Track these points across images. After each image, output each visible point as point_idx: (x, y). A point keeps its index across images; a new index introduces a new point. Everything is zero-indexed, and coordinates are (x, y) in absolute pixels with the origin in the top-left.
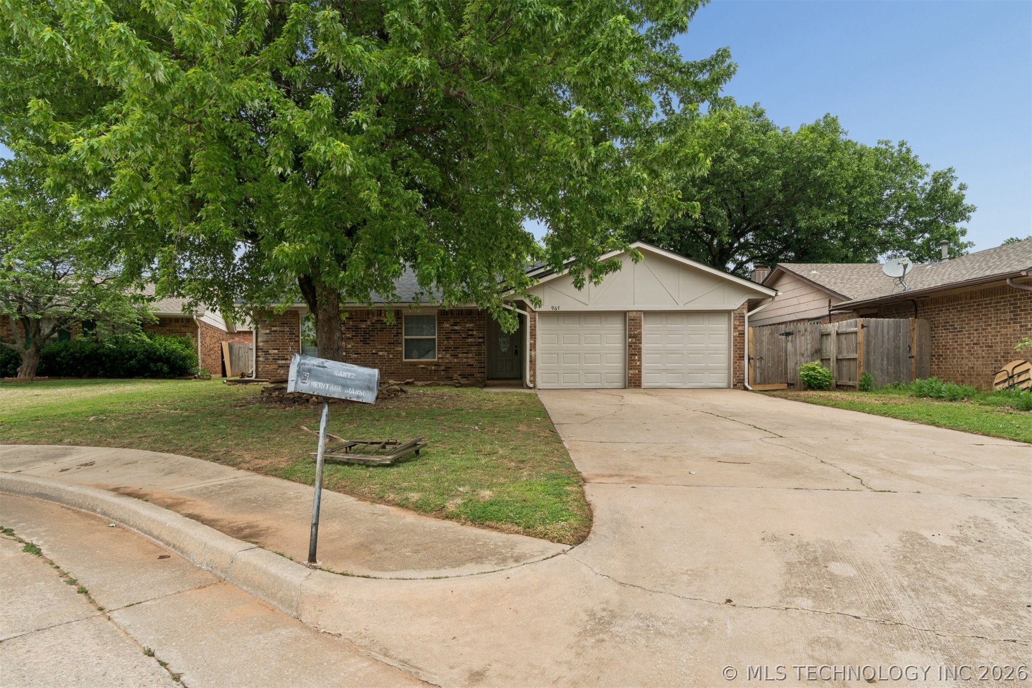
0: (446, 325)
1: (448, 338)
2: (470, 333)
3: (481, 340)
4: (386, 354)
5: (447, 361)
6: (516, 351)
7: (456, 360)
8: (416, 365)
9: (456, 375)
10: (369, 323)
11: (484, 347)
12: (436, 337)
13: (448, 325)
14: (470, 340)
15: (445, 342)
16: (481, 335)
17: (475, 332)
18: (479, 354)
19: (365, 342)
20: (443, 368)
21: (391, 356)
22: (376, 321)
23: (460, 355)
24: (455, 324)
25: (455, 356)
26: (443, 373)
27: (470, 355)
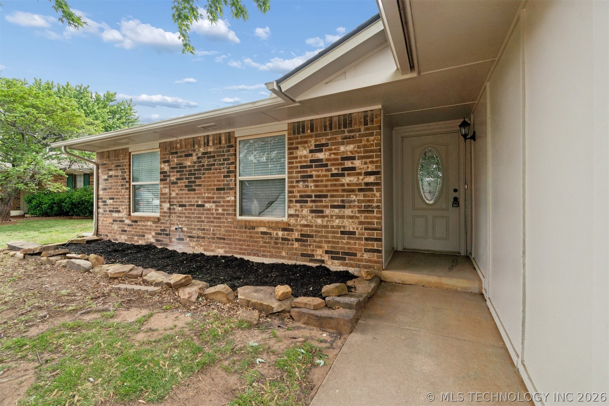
0: (303, 152)
1: (306, 178)
2: (348, 164)
3: (371, 179)
4: (213, 206)
5: (304, 222)
6: (456, 199)
7: (319, 221)
8: (253, 228)
9: (319, 252)
10: (194, 158)
11: (378, 195)
12: (286, 176)
13: (305, 152)
14: (346, 180)
15: (301, 184)
16: (371, 168)
17: (357, 163)
18: (368, 210)
19: (190, 188)
20: (296, 235)
21: (220, 211)
22: (204, 153)
23: (328, 212)
24: (319, 148)
25: (318, 212)
26: (296, 245)
27: (348, 212)
